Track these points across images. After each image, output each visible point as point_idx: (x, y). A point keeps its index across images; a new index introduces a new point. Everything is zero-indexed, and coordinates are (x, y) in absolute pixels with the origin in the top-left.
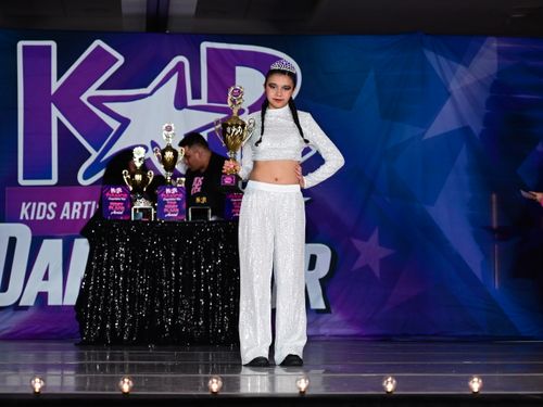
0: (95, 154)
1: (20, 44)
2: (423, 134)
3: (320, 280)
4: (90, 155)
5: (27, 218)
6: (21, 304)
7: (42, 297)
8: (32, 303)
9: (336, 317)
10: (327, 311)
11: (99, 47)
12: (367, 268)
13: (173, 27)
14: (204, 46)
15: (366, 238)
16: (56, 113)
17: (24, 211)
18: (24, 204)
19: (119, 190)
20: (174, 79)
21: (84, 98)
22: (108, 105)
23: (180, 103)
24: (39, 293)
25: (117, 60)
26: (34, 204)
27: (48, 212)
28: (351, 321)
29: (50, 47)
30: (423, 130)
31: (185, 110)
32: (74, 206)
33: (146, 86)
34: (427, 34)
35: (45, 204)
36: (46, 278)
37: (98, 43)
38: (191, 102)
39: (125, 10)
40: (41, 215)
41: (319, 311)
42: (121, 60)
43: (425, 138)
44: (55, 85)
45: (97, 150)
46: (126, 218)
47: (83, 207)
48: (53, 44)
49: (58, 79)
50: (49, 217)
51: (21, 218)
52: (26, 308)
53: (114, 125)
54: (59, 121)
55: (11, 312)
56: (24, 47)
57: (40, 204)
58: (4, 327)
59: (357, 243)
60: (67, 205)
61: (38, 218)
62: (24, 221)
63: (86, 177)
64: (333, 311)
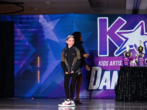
0: (119, 48)
4: (117, 48)
5: (100, 65)
6: (99, 89)
7: (105, 87)
8: (102, 89)
11: (120, 18)
13: (140, 13)
16: (108, 37)
17: (100, 63)
18: (100, 62)
19: (127, 58)
21: (116, 33)
22: (122, 34)
23: (142, 33)
24: (104, 86)
25: (125, 22)
26: (102, 62)
27: (106, 64)
31: (144, 35)
32: (113, 62)
33: (133, 29)
35: (105, 62)
36: (106, 82)
37: (119, 17)
38: (145, 33)
39: (127, 8)
40: (104, 64)
44: (108, 29)
45: (119, 47)
46: (129, 66)
47: (116, 62)
48: (107, 18)
49: (109, 28)
50: (106, 65)
51: (99, 65)
53: (124, 40)
54: (109, 39)
55: (96, 91)
56: (99, 19)
57: (104, 62)
60: (111, 62)
62: (100, 66)
63: (116, 54)
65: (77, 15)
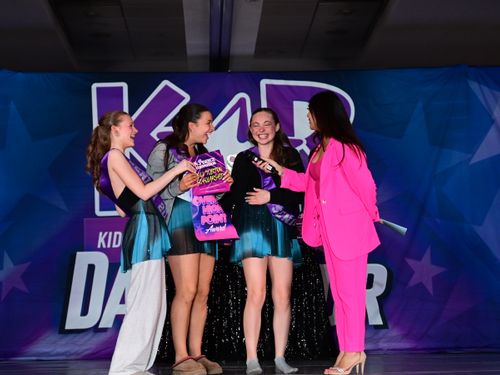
1: (95, 86)
2: (470, 160)
3: (378, 298)
5: (104, 246)
6: (100, 326)
7: (120, 319)
8: (110, 325)
9: (393, 332)
10: (385, 326)
11: (166, 87)
12: (420, 286)
13: (234, 66)
14: (264, 83)
15: (419, 258)
17: (101, 240)
18: (101, 234)
20: (237, 114)
21: (154, 134)
23: (243, 136)
24: (117, 316)
25: (184, 98)
26: (111, 233)
28: (406, 336)
29: (121, 88)
30: (469, 156)
31: (247, 142)
34: (471, 66)
35: (120, 233)
36: (123, 301)
37: (166, 83)
39: (190, 51)
40: (117, 243)
41: (377, 327)
42: (187, 98)
43: (472, 162)
48: (124, 86)
51: (99, 246)
52: (105, 330)
54: (131, 155)
55: (91, 334)
56: (98, 89)
57: (116, 233)
58: (84, 348)
59: (410, 262)
61: (114, 246)
62: (102, 250)
64: (390, 326)
65: (20, 74)
